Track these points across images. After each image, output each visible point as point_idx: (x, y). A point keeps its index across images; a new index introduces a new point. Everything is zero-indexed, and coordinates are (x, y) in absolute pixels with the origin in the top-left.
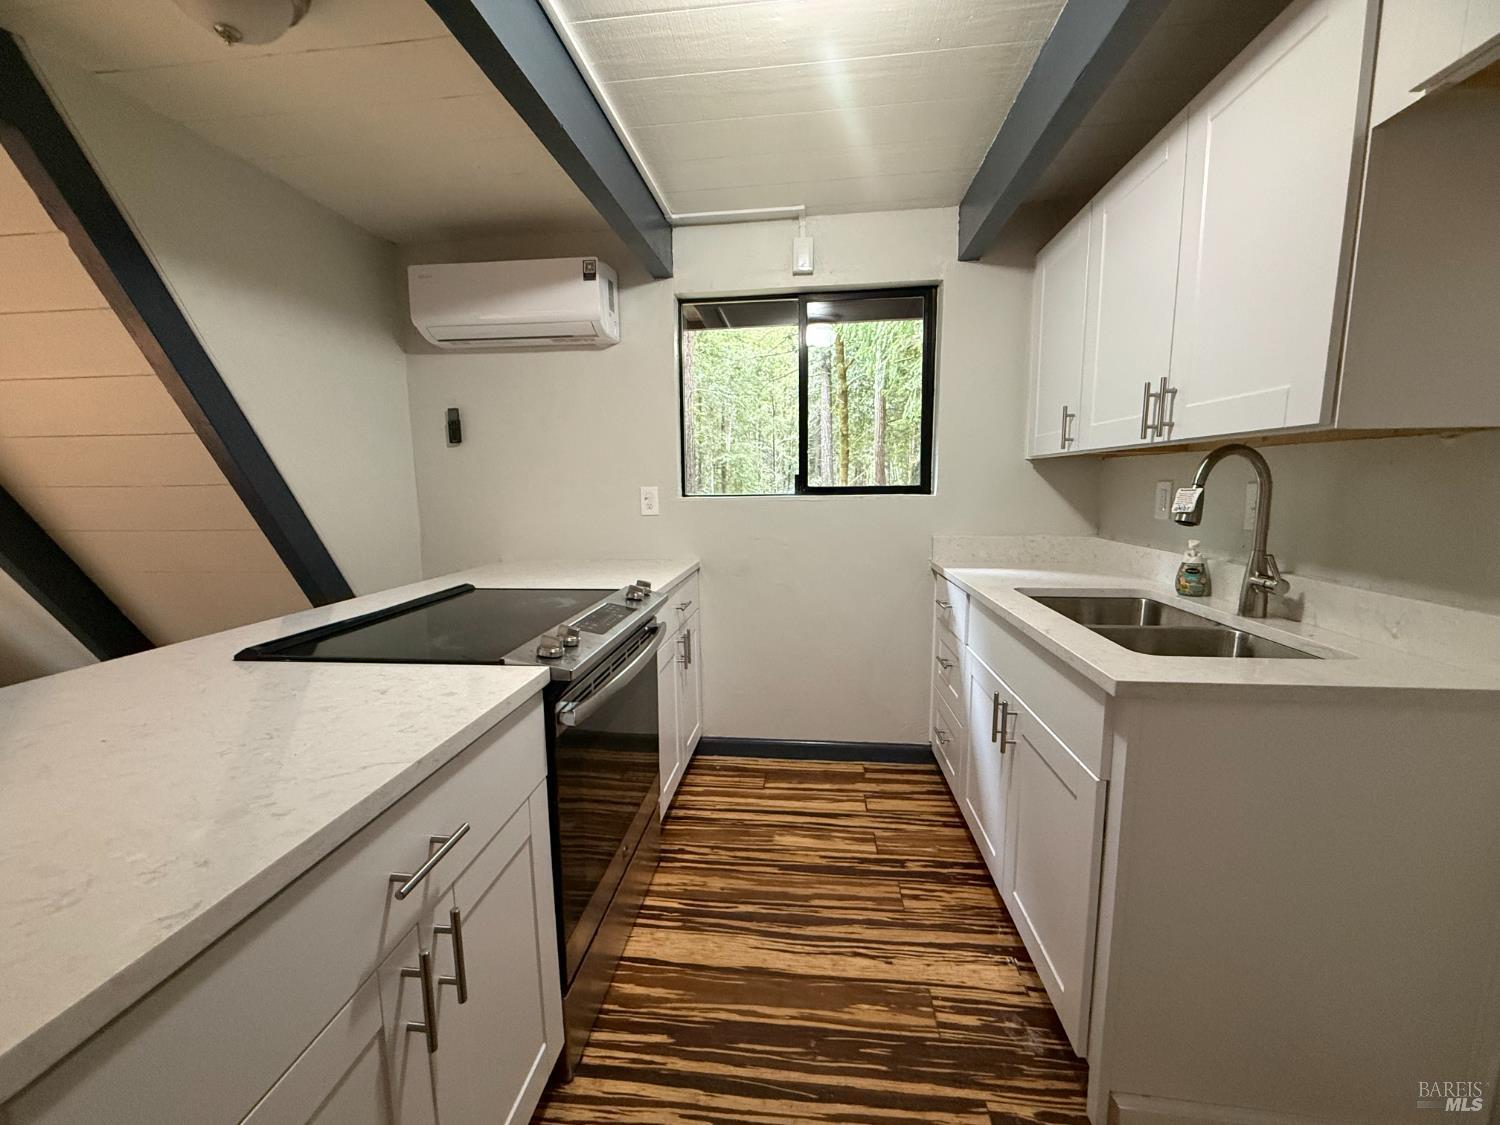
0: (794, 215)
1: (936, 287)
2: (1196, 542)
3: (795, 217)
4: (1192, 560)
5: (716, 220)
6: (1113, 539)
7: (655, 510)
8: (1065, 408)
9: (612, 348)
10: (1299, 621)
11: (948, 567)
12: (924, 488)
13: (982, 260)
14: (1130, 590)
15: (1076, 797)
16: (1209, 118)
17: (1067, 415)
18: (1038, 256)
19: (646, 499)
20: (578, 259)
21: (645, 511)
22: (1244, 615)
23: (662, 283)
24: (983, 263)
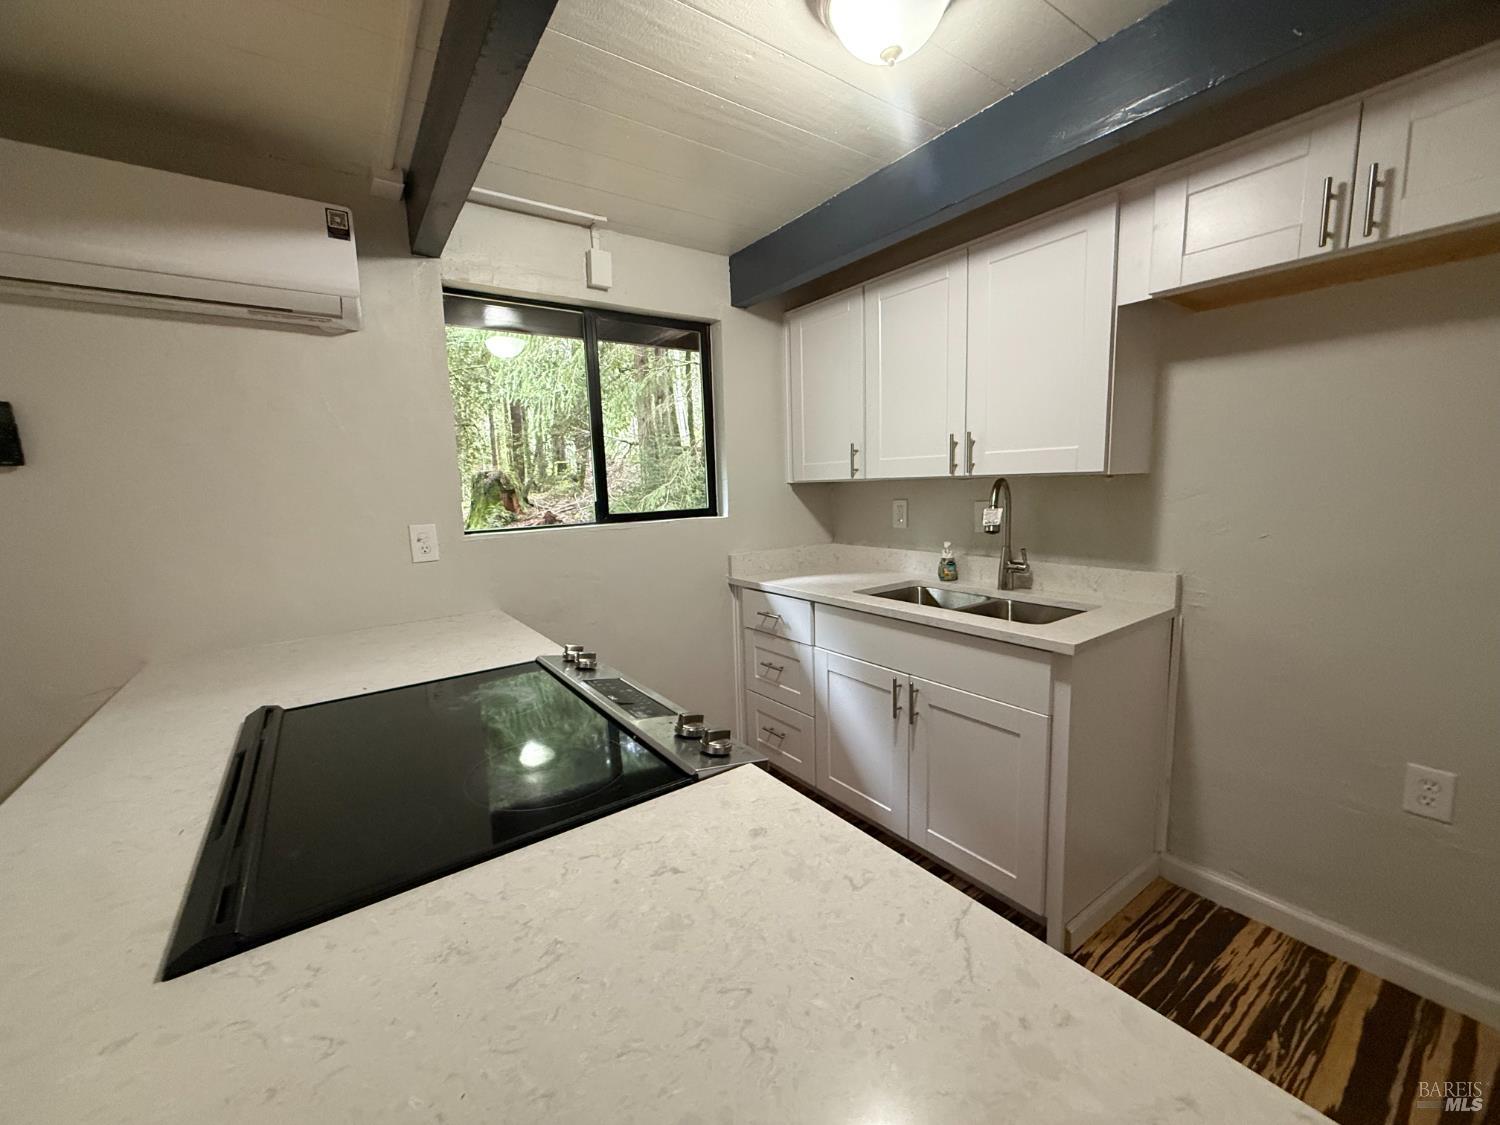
0: (589, 224)
1: (709, 325)
2: (949, 544)
3: (589, 226)
4: (949, 556)
5: (513, 207)
6: (850, 543)
7: (435, 555)
8: (852, 445)
9: (353, 334)
10: (1030, 588)
11: (764, 581)
12: (712, 510)
13: (750, 308)
14: (908, 582)
15: (1018, 735)
16: (988, 262)
17: (854, 452)
18: (788, 314)
19: (419, 540)
20: (320, 204)
21: (418, 557)
22: (1003, 589)
23: (425, 263)
24: (749, 312)
